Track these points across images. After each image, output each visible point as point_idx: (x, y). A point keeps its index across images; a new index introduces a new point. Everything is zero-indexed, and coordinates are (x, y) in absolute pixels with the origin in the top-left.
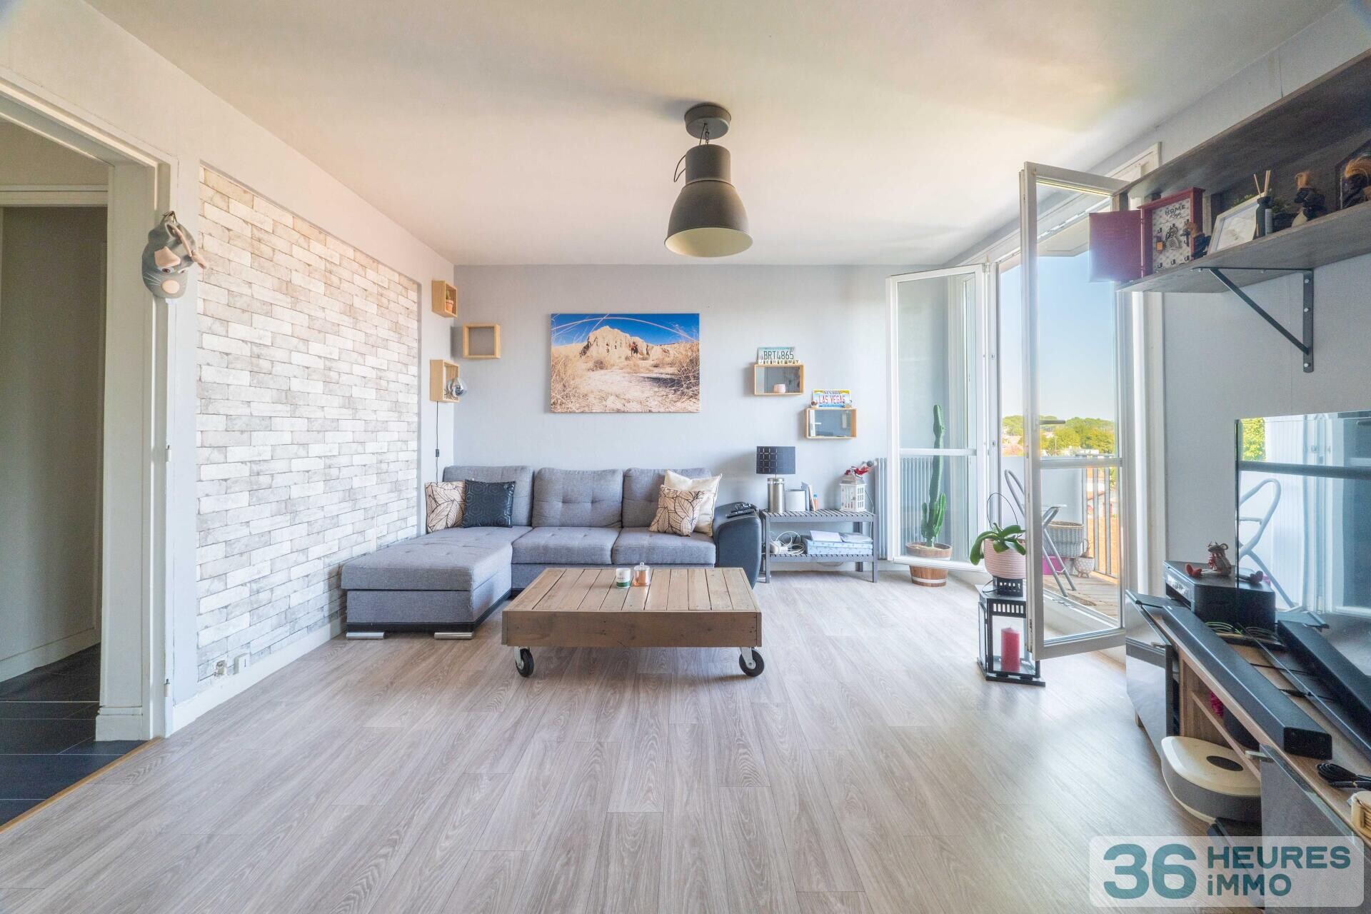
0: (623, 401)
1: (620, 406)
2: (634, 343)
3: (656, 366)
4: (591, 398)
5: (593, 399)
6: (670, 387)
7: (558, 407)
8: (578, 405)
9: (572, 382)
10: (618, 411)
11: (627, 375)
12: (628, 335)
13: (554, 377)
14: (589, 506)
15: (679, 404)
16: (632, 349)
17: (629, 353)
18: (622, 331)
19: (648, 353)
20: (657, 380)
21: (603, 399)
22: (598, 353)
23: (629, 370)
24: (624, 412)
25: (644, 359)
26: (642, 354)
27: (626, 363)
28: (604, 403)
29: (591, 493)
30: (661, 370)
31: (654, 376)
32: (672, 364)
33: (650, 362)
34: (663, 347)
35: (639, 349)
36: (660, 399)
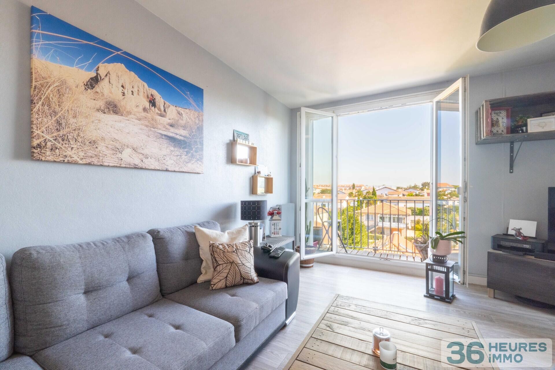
0: (141, 156)
1: (137, 161)
2: (152, 95)
3: (172, 126)
4: (102, 147)
5: (104, 149)
6: (183, 148)
7: (48, 153)
8: (82, 154)
9: (72, 121)
10: (136, 168)
11: (145, 128)
12: (146, 85)
13: (39, 106)
14: (125, 285)
15: (189, 165)
16: (150, 102)
17: (147, 105)
18: (139, 77)
19: (165, 111)
20: (171, 139)
21: (117, 150)
22: (111, 93)
23: (146, 123)
24: (141, 168)
25: (161, 115)
26: (159, 109)
27: (144, 114)
28: (119, 155)
29: (127, 268)
30: (177, 131)
31: (171, 135)
32: (184, 127)
33: (165, 121)
34: (177, 108)
35: (157, 104)
36: (175, 158)
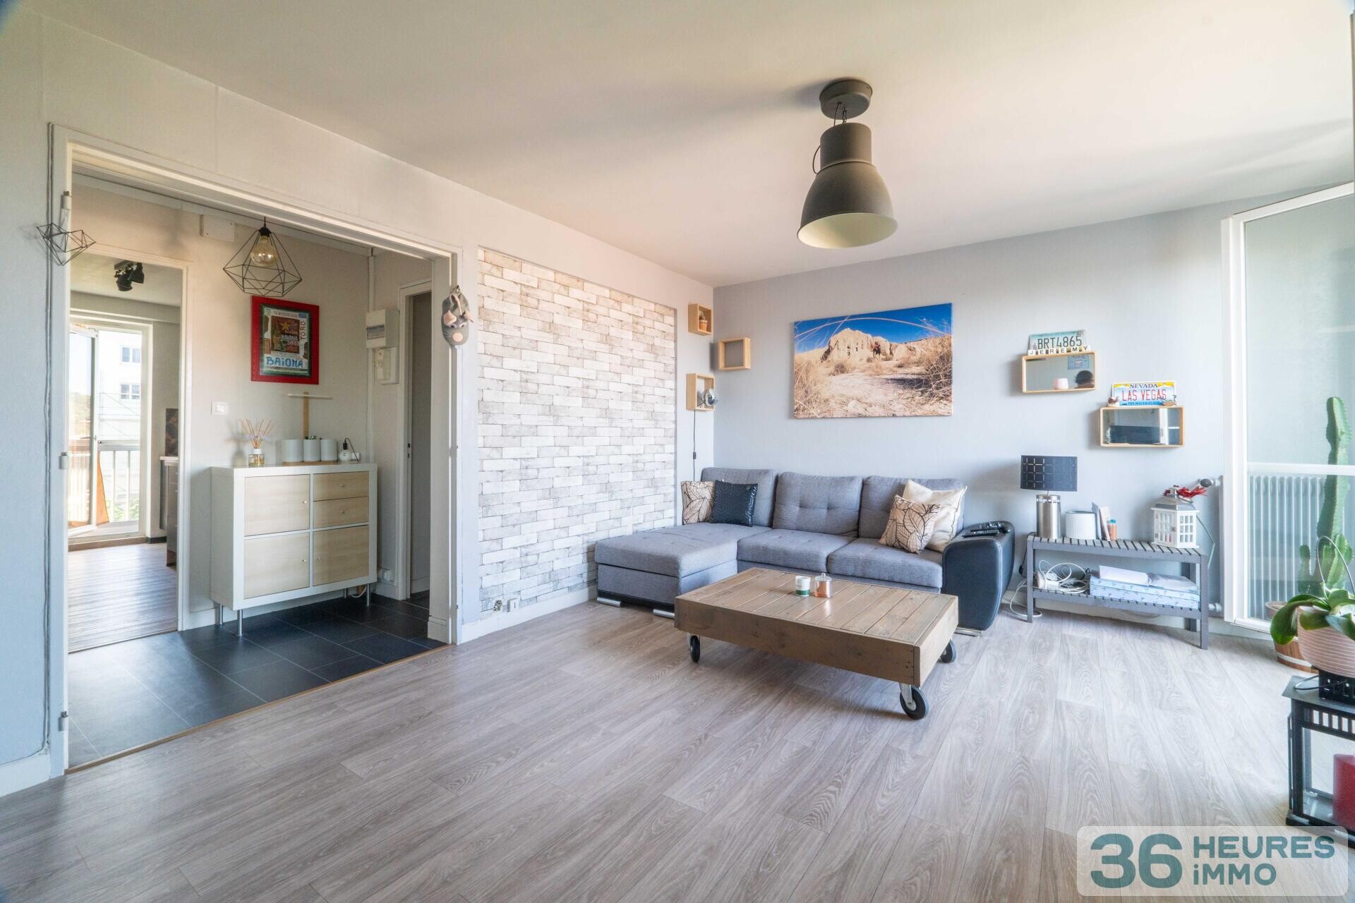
0: (865, 406)
1: (861, 411)
2: (876, 343)
3: (900, 366)
4: (832, 403)
5: (834, 404)
6: (916, 388)
7: (801, 413)
8: (819, 411)
9: (814, 388)
10: (860, 416)
11: (868, 377)
12: (870, 336)
13: (797, 384)
14: (825, 511)
15: (927, 407)
16: (874, 350)
17: (871, 354)
18: (863, 332)
19: (891, 353)
20: (902, 382)
21: (844, 403)
22: (839, 357)
23: (870, 372)
24: (866, 417)
25: (887, 359)
26: (885, 354)
27: (868, 365)
28: (845, 408)
29: (827, 500)
30: (907, 370)
31: (899, 377)
32: (918, 363)
33: (894, 362)
34: (909, 345)
35: (882, 349)
36: (905, 402)
